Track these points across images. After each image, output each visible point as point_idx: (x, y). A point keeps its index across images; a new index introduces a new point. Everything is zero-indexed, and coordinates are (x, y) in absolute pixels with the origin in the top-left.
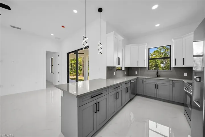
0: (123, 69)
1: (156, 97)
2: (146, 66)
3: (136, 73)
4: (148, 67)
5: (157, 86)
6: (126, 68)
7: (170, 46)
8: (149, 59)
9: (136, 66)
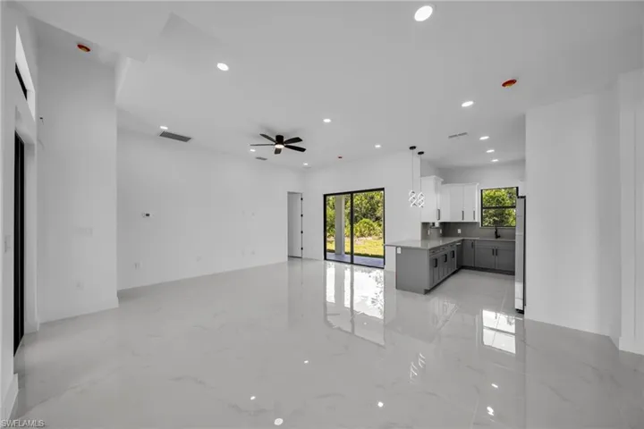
0: (437, 225)
1: (493, 267)
2: (478, 219)
3: (459, 231)
4: (480, 221)
5: (495, 252)
6: (441, 224)
7: (517, 188)
8: (482, 208)
9: (460, 220)
